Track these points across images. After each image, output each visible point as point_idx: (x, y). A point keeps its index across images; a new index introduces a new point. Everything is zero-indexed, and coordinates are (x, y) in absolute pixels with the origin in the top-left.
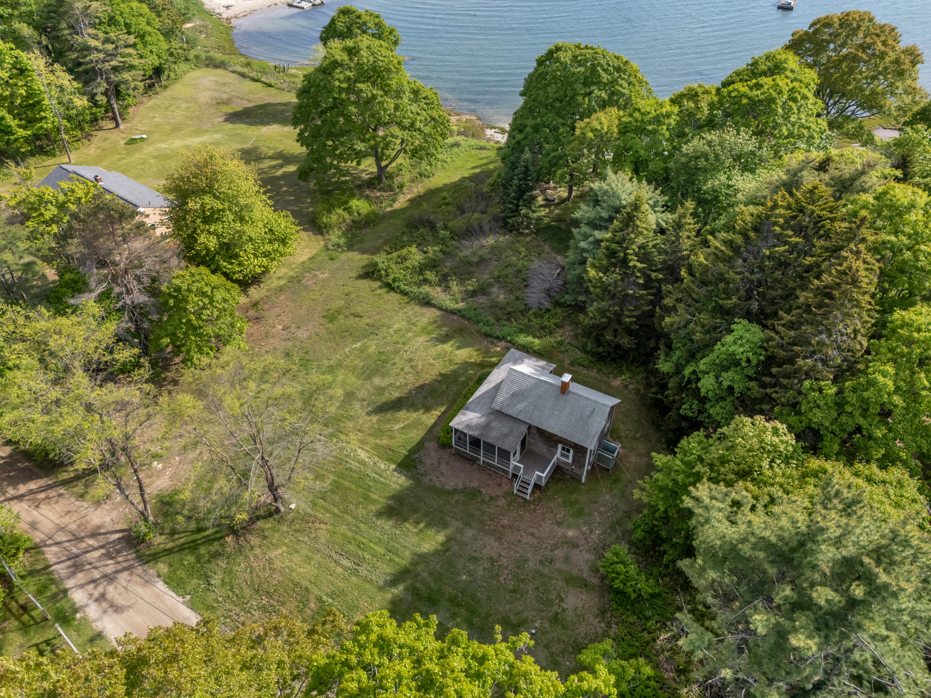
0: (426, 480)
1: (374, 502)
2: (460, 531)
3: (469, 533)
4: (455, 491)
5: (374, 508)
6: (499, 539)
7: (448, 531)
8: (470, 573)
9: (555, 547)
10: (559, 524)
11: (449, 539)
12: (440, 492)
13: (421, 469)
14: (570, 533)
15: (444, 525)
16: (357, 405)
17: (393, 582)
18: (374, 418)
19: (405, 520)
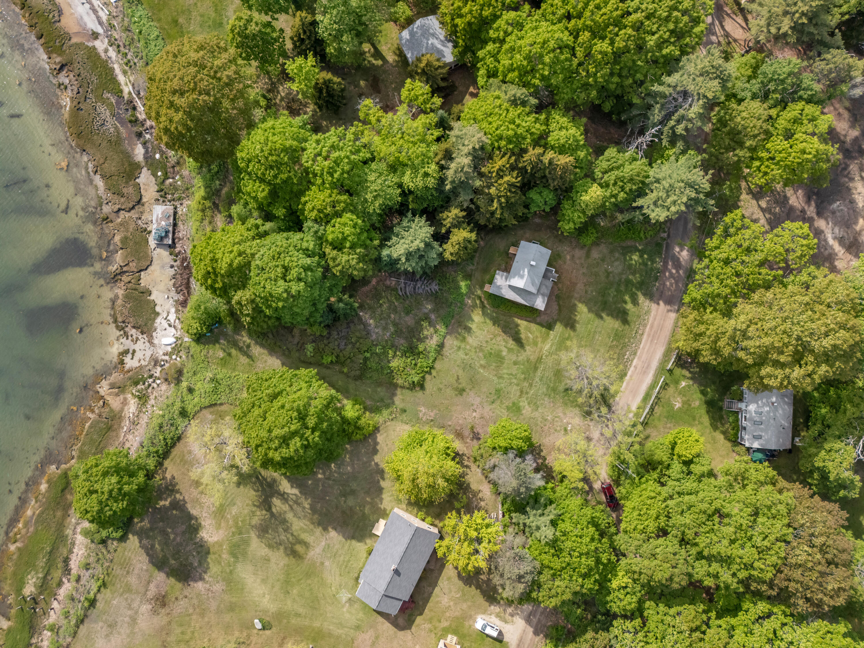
0: (555, 318)
1: (569, 335)
2: (576, 299)
3: (576, 295)
4: (559, 305)
5: (572, 333)
6: (576, 284)
7: (577, 303)
8: (592, 292)
9: (575, 263)
10: (565, 263)
11: (580, 301)
12: (560, 310)
13: (551, 320)
14: (568, 257)
15: (575, 305)
16: (520, 358)
17: (601, 318)
18: (527, 348)
19: (575, 320)
